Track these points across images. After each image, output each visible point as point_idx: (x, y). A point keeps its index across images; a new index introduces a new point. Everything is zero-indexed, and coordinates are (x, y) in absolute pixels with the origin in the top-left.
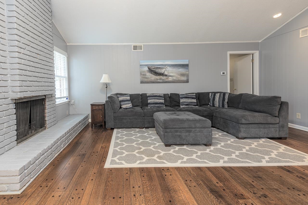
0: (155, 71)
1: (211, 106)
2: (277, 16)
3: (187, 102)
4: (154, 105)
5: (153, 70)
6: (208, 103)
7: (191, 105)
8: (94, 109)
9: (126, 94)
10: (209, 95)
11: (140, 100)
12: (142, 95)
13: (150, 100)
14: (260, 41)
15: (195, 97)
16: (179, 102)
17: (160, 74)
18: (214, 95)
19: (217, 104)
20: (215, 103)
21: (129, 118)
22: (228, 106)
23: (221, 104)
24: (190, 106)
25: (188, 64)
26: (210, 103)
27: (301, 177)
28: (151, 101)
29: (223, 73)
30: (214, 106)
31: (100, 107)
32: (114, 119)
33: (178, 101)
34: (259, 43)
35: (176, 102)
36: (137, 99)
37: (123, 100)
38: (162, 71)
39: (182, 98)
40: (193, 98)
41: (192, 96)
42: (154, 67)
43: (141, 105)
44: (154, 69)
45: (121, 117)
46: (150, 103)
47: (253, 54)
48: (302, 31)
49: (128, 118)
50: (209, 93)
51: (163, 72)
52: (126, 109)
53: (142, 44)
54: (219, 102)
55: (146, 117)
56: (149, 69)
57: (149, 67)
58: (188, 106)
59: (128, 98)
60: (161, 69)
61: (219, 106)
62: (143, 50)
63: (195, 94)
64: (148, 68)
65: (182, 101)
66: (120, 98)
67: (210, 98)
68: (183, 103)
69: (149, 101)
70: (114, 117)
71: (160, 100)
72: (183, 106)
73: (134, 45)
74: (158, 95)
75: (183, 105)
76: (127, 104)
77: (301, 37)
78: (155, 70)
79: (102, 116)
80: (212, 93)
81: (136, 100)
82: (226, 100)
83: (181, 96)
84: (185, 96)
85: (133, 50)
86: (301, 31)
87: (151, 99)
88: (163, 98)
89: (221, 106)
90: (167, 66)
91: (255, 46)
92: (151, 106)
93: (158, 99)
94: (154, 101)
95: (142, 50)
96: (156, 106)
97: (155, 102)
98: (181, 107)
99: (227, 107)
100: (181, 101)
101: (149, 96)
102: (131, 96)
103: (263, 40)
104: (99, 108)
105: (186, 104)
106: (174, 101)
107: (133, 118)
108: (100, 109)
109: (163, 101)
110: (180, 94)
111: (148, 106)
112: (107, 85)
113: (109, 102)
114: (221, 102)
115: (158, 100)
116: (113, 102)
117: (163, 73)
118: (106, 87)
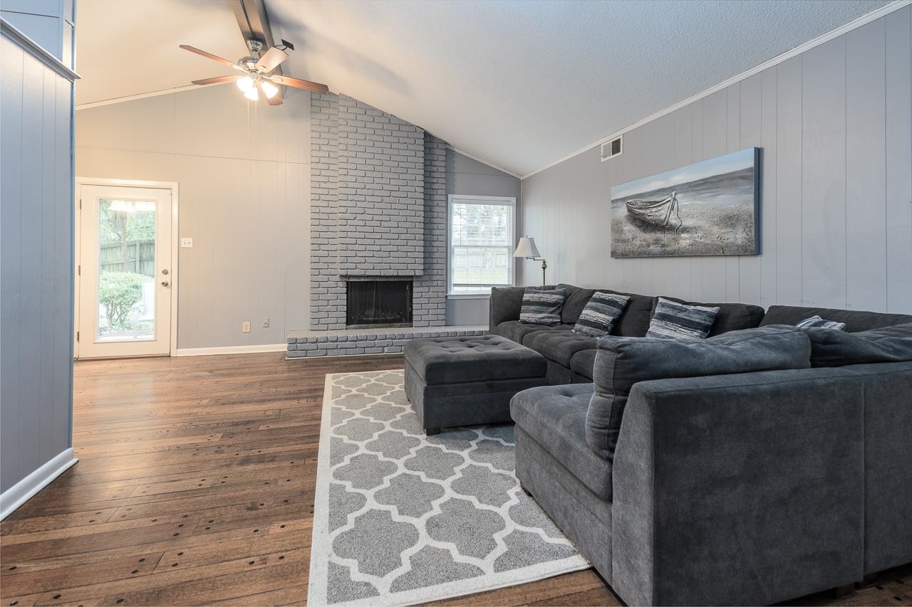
0: (643, 214)
5: (639, 214)
13: (588, 312)
17: (656, 225)
38: (661, 213)
42: (641, 202)
44: (642, 209)
51: (663, 218)
56: (630, 210)
57: (630, 203)
60: (659, 206)
69: (583, 313)
73: (613, 140)
78: (642, 212)
90: (674, 193)
95: (620, 152)
112: (544, 262)
117: (662, 222)
118: (544, 268)
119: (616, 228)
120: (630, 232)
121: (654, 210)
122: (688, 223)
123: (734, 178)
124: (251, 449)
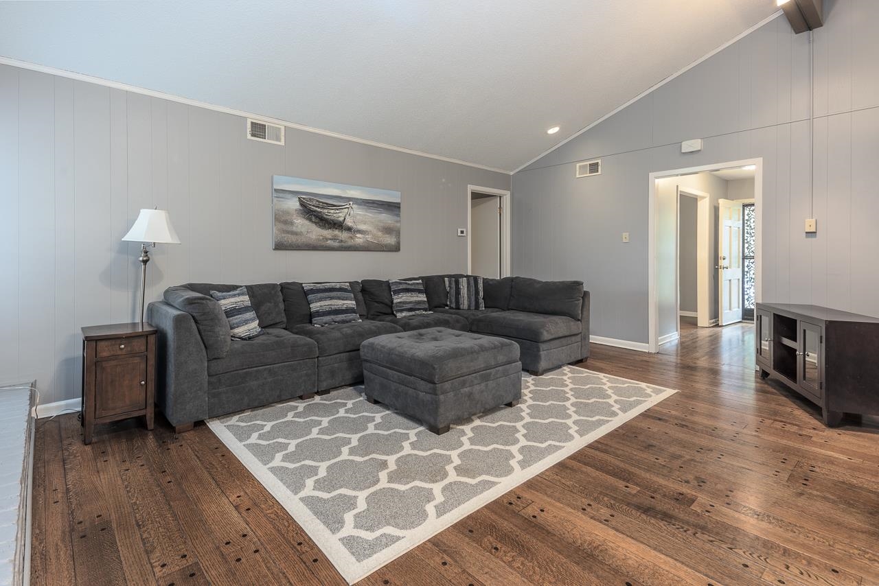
0: (320, 212)
1: (451, 308)
2: (553, 131)
3: (410, 302)
4: (332, 317)
5: (315, 211)
6: (444, 302)
7: (419, 309)
8: (105, 354)
9: (235, 288)
10: (444, 282)
11: (280, 304)
12: (284, 287)
13: (319, 304)
14: (512, 173)
15: (421, 287)
16: (390, 305)
17: (335, 224)
18: (457, 283)
19: (465, 303)
20: (461, 301)
21: (270, 370)
22: (485, 307)
23: (473, 303)
24: (417, 312)
25: (399, 204)
26: (451, 302)
27: (683, 426)
28: (322, 305)
29: (462, 232)
30: (458, 308)
31: (139, 345)
32: (209, 383)
33: (387, 301)
34: (509, 175)
35: (382, 303)
36: (270, 302)
37: (234, 309)
38: (339, 215)
39: (397, 292)
40: (419, 291)
41: (417, 287)
42: (317, 201)
43: (285, 320)
44: (319, 207)
45: (241, 371)
46: (317, 312)
47: (500, 197)
48: (580, 166)
49: (265, 369)
50: (442, 277)
51: (341, 219)
52: (250, 338)
53: (281, 125)
54: (469, 297)
55: (324, 358)
56: (302, 204)
57: (304, 198)
58: (413, 313)
59: (245, 300)
60: (337, 209)
61: (469, 306)
62: (282, 143)
63: (420, 281)
64: (298, 204)
65: (399, 300)
66: (223, 302)
67: (448, 289)
68: (401, 305)
69: (315, 307)
70: (209, 376)
71: (346, 302)
72: (404, 314)
73: (254, 121)
74: (338, 286)
75: (402, 311)
76: (248, 320)
77: (578, 176)
78: (319, 210)
79: (146, 383)
80: (450, 276)
81: (269, 304)
82: (481, 294)
83: (393, 288)
84: (404, 286)
85: (249, 137)
86: (578, 165)
87: (321, 300)
88: (352, 295)
89: (473, 307)
90: (351, 203)
91: (503, 181)
92: (324, 321)
93: (339, 298)
94: (331, 305)
95: (280, 141)
96: (338, 319)
97: (333, 307)
98: (399, 315)
99: (484, 309)
100: (395, 301)
101: (312, 291)
102: (251, 290)
103: (517, 170)
104: (129, 349)
105: (409, 306)
106: (377, 302)
107: (285, 366)
108: (133, 354)
109: (351, 303)
110: (390, 282)
111: (314, 322)
112: (146, 252)
113: (192, 320)
114: (473, 298)
115: (341, 302)
116: (212, 319)
117: (340, 222)
118: (145, 262)
119: (281, 219)
120: (302, 225)
121: (332, 211)
122: (362, 227)
123: (391, 206)
124: (664, 466)
